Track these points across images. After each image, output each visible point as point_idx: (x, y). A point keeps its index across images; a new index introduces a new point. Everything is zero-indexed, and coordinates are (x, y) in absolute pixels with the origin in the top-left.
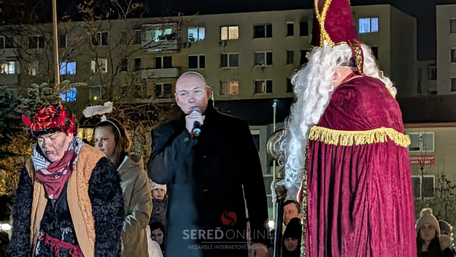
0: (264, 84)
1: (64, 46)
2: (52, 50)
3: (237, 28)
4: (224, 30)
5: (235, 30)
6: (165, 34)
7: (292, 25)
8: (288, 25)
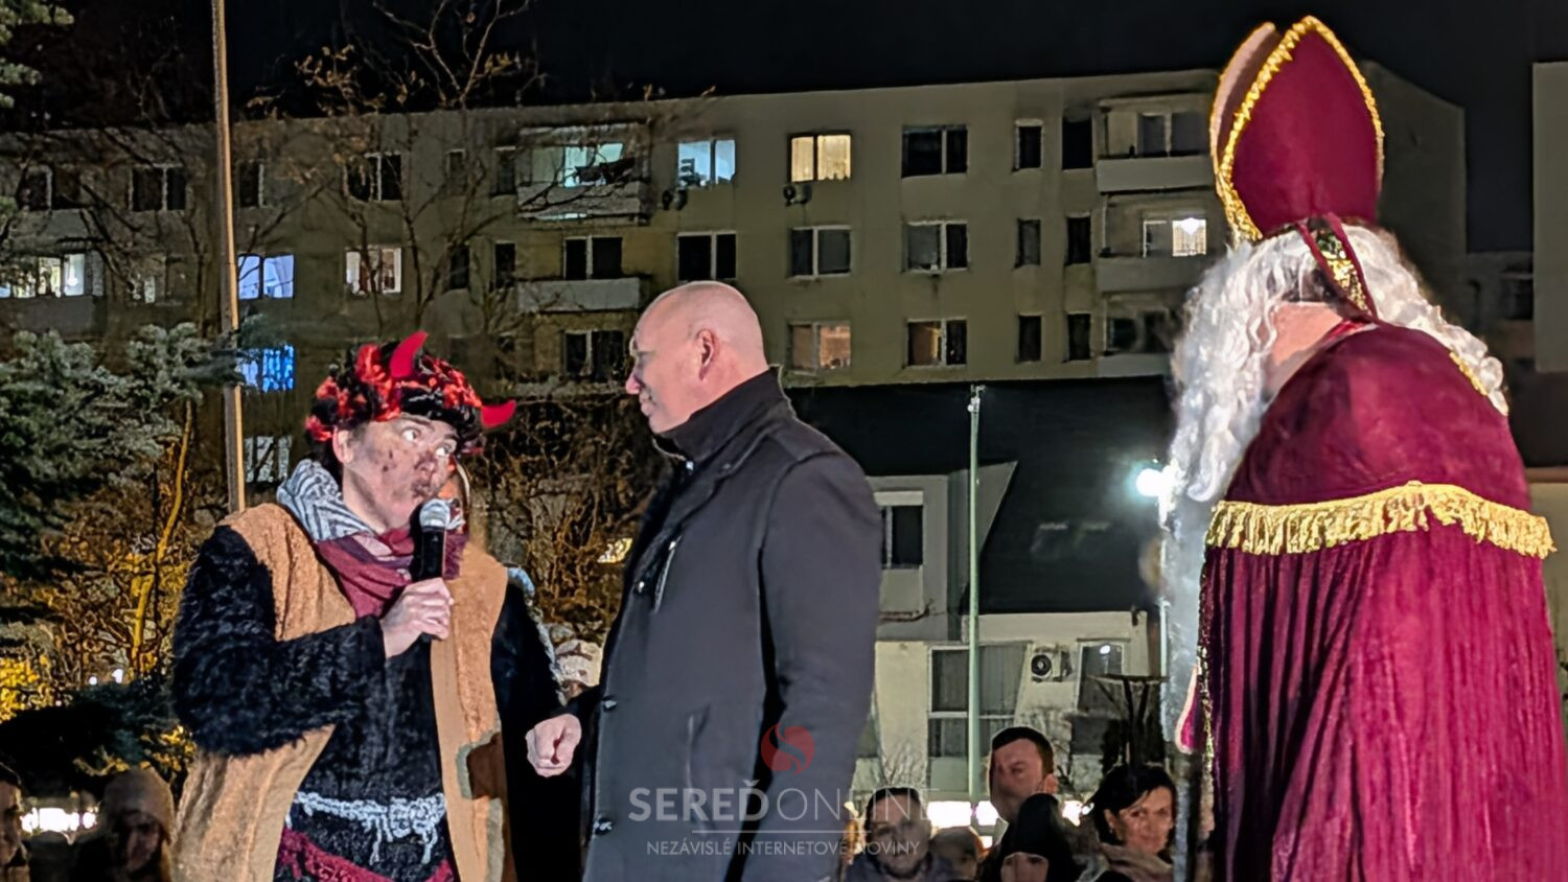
0: (940, 333)
1: (255, 202)
2: (213, 214)
3: (846, 139)
4: (802, 146)
5: (835, 152)
6: (599, 160)
7: (1036, 131)
8: (1023, 130)
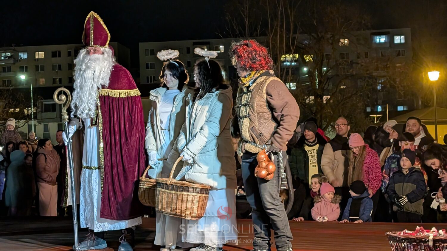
0: (57, 80)
3: (43, 53)
4: (37, 53)
5: (42, 54)
6: (7, 55)
7: (70, 51)
8: (69, 51)
